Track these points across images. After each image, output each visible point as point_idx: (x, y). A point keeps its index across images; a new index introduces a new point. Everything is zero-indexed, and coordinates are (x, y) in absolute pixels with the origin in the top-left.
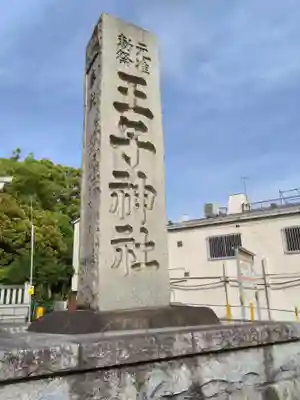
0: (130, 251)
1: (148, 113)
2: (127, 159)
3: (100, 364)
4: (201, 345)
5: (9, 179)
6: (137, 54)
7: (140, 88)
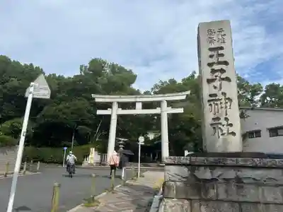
0: (220, 128)
1: (226, 63)
2: (215, 87)
3: (196, 164)
4: (241, 163)
5: (188, 92)
6: (218, 35)
7: (220, 52)
